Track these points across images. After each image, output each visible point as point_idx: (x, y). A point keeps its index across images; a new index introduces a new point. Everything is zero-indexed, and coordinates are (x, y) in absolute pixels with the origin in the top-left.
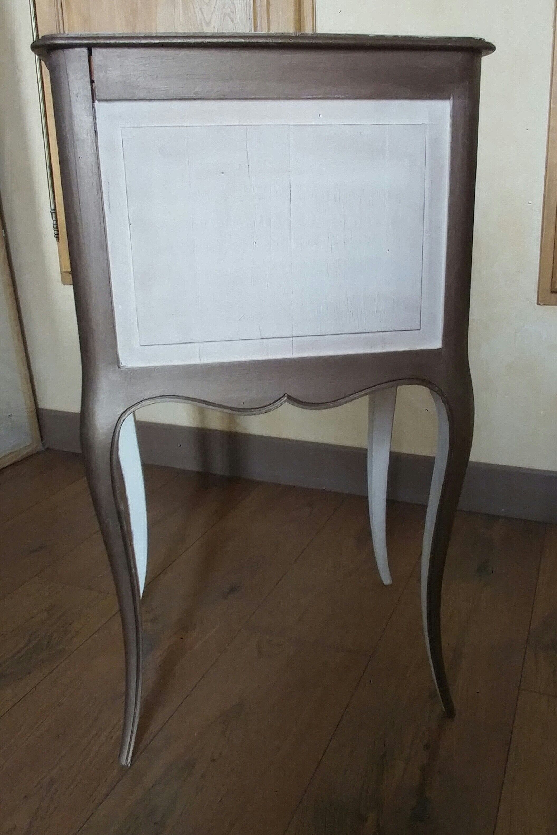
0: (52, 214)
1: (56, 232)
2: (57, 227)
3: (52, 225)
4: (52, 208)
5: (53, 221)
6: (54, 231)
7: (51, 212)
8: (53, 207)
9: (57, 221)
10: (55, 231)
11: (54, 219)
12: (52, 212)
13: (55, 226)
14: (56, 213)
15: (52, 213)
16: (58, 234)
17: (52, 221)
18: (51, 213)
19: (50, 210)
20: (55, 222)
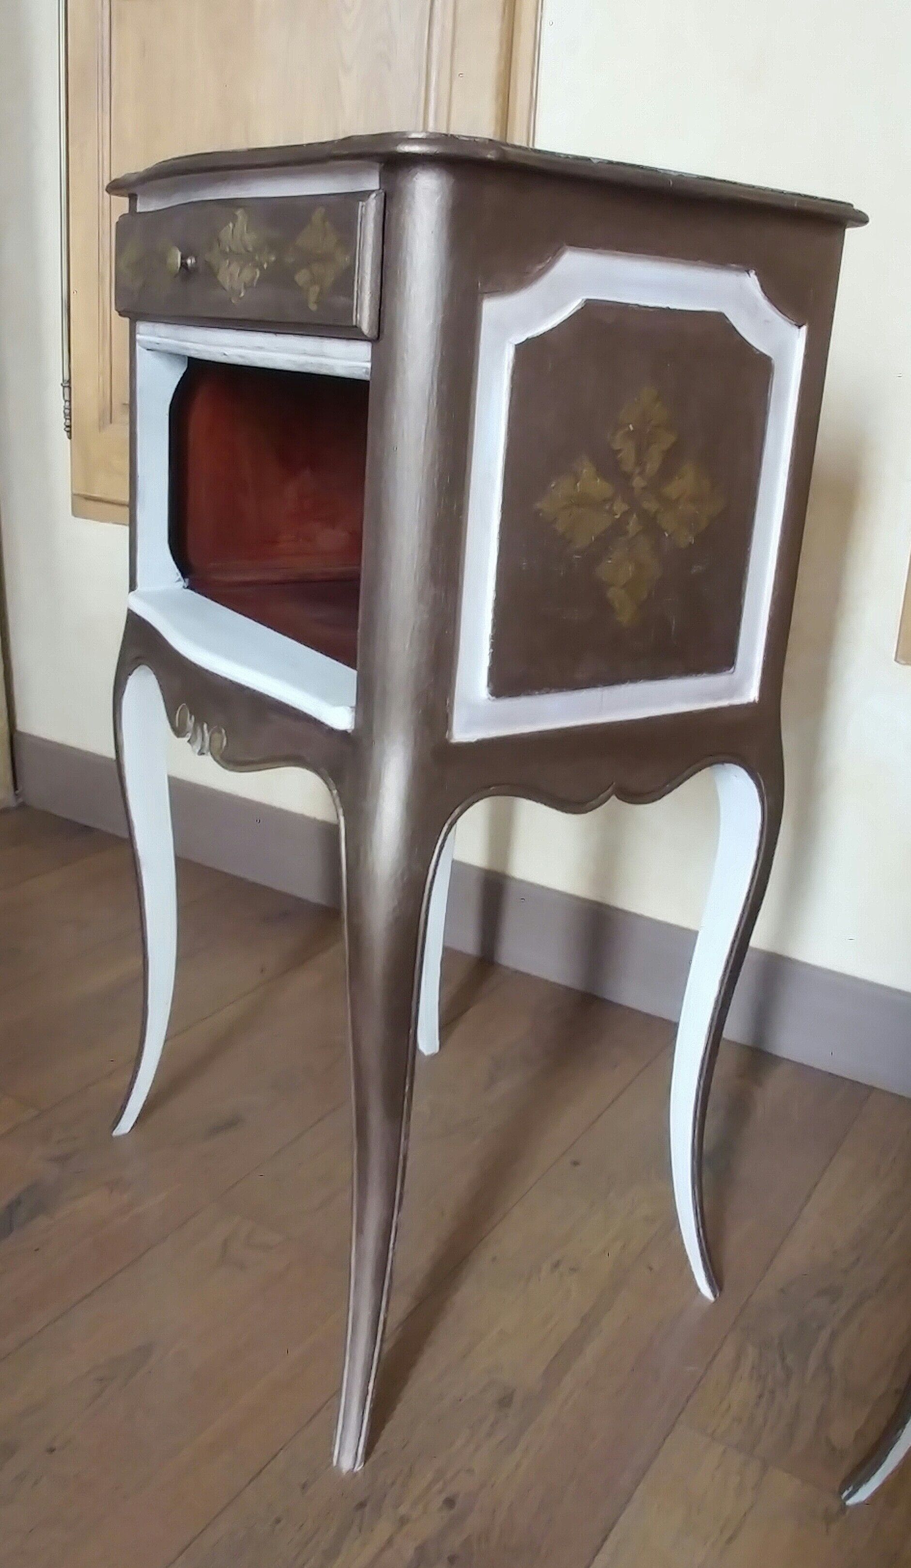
0: (64, 389)
1: (68, 421)
2: (70, 414)
3: (63, 409)
4: (65, 378)
5: (66, 401)
6: (64, 420)
7: (62, 385)
8: (67, 377)
9: (70, 401)
10: (66, 419)
11: (67, 398)
12: (64, 385)
13: (67, 411)
14: (70, 388)
15: (64, 387)
16: (70, 426)
17: (63, 402)
18: (61, 388)
19: (61, 381)
20: (67, 404)
